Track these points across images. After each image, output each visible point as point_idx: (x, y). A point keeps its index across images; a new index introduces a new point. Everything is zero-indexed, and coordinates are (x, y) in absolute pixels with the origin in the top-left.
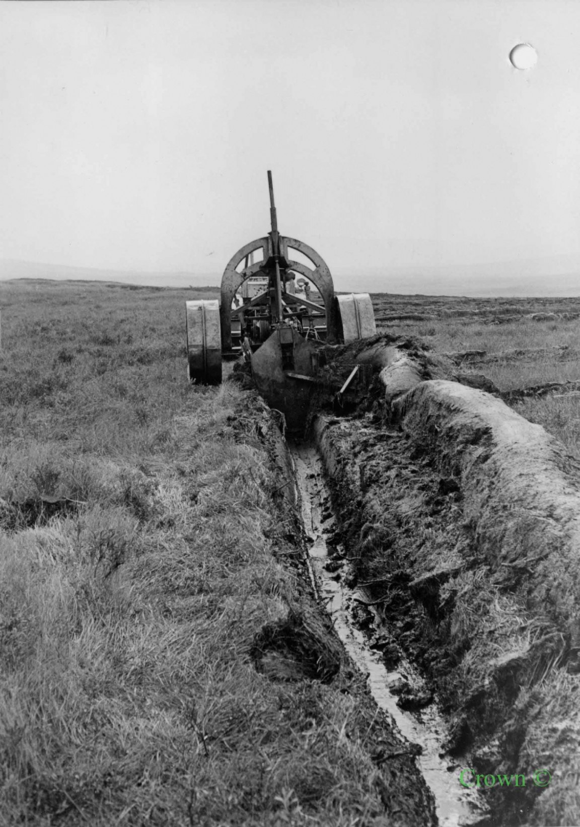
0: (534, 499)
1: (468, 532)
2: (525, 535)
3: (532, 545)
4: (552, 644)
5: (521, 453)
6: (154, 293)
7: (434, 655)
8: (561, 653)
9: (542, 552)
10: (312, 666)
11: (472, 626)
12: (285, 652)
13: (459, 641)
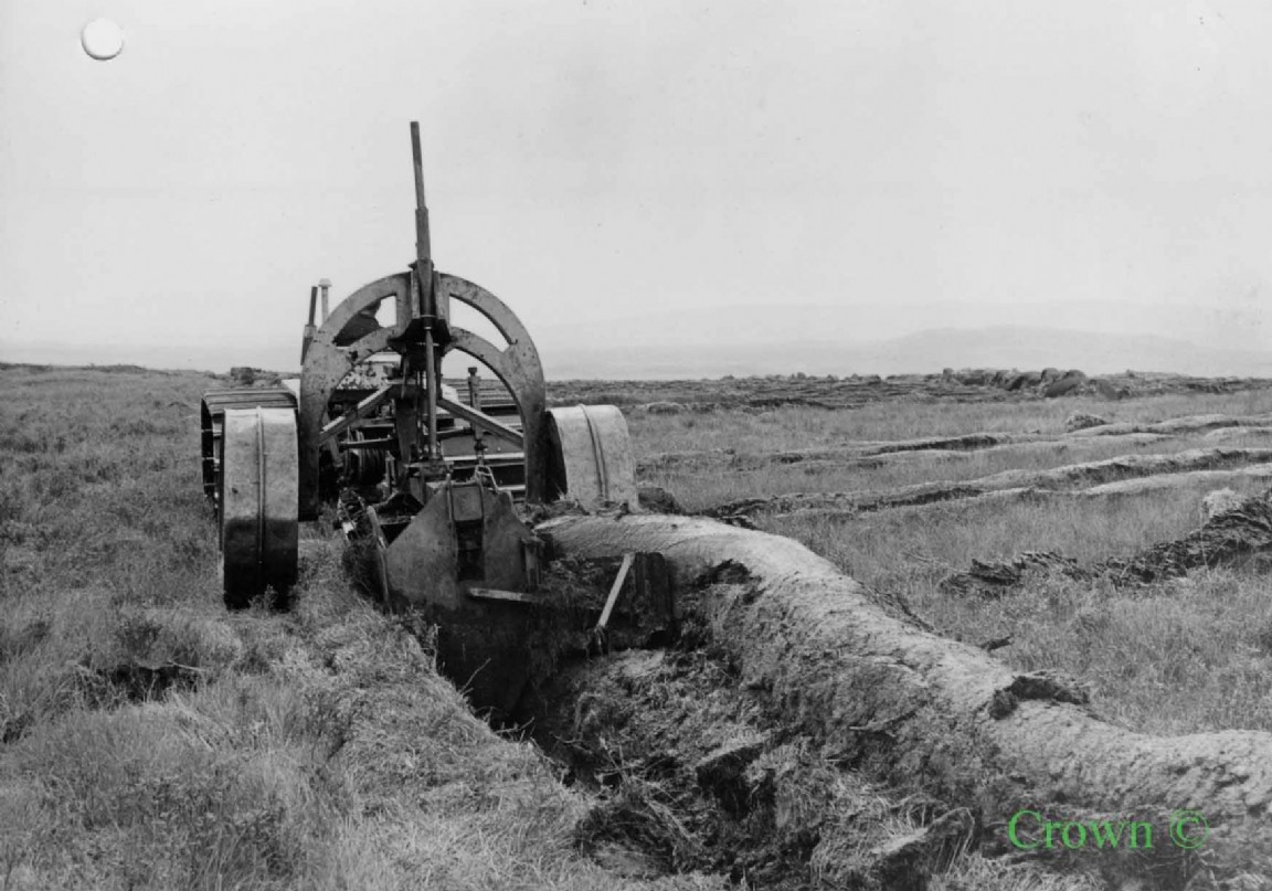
0: (866, 642)
1: (756, 696)
2: (868, 689)
3: (884, 702)
4: (957, 823)
5: (816, 585)
6: (35, 374)
7: (751, 859)
8: (971, 832)
9: (902, 709)
10: (665, 860)
11: (813, 812)
12: (627, 842)
13: (792, 834)
